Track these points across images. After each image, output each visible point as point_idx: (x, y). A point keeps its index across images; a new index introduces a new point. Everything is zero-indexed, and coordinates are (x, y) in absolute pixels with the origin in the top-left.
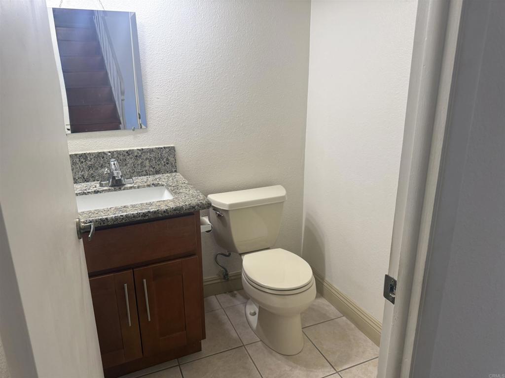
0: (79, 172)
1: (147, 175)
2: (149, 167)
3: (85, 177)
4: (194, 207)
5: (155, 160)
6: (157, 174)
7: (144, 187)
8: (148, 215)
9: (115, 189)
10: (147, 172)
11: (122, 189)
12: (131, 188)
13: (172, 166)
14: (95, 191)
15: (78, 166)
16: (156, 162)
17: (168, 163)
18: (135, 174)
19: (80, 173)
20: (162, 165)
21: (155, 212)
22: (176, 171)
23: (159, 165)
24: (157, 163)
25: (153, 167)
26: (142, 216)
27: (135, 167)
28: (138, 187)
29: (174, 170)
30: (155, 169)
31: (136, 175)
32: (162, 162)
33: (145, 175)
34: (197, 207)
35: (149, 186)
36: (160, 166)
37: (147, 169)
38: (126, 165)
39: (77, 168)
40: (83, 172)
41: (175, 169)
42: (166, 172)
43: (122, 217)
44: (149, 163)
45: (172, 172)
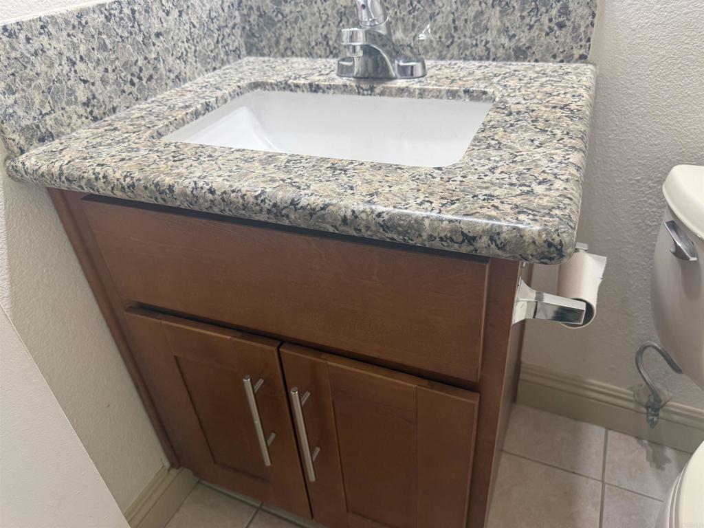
0: (317, 26)
1: (488, 59)
2: (499, 31)
3: (331, 43)
4: (470, 239)
5: (523, 10)
6: (517, 59)
7: (438, 95)
8: (287, 216)
9: (358, 87)
10: (488, 49)
11: (377, 90)
12: (401, 91)
13: (576, 39)
14: (311, 85)
15: (316, 9)
16: (523, 18)
17: (561, 26)
18: (454, 50)
19: (320, 30)
20: (541, 30)
21: (312, 212)
22: (583, 58)
23: (531, 27)
24: (527, 20)
25: (511, 33)
26: (269, 211)
27: (456, 29)
28: (422, 94)
29: (577, 53)
30: (514, 40)
31: (456, 53)
32: (545, 19)
33: (481, 59)
34: (485, 239)
35: (453, 94)
36: (535, 32)
37: (490, 39)
38: (432, 17)
39: (314, 14)
40: (326, 28)
41: (582, 51)
42: (548, 56)
43: (210, 196)
44: (501, 19)
45: (568, 59)
